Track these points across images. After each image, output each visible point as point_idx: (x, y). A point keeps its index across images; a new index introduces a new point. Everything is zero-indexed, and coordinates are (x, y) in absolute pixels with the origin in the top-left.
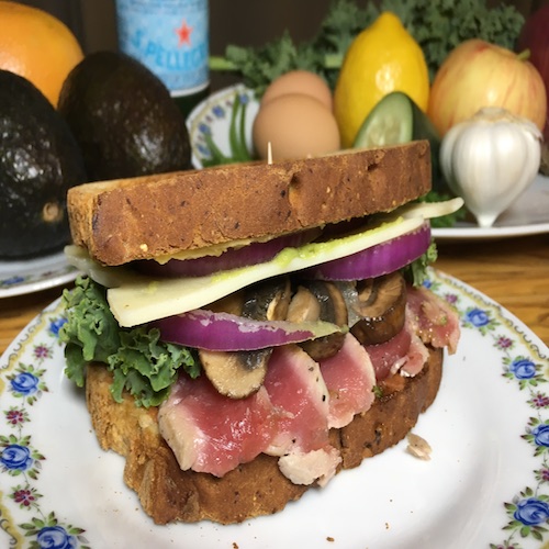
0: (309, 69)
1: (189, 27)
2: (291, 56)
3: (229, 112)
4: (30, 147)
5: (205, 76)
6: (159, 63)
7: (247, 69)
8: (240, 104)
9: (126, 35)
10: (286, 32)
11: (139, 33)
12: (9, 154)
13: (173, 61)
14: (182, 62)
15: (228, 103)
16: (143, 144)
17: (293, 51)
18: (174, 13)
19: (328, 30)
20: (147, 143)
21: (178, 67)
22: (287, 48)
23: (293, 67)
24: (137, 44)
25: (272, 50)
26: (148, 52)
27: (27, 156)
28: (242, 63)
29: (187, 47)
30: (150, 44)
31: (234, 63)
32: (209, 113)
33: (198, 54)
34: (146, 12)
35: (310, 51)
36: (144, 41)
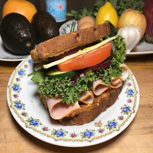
0: (90, 16)
1: (61, 6)
2: (86, 13)
3: (71, 26)
4: (24, 30)
5: (65, 17)
6: (54, 14)
7: (76, 16)
8: (73, 24)
9: (47, 7)
10: (85, 7)
11: (50, 7)
12: (20, 31)
13: (58, 14)
14: (60, 14)
15: (71, 24)
16: (48, 31)
17: (87, 12)
18: (58, 2)
19: (96, 7)
20: (49, 31)
21: (59, 15)
22: (85, 11)
23: (87, 15)
24: (50, 9)
25: (82, 11)
26: (52, 11)
27: (24, 32)
28: (75, 14)
29: (61, 10)
30: (53, 9)
31: (73, 14)
32: (66, 26)
33: (64, 12)
34: (51, 2)
35: (91, 12)
36: (51, 9)
